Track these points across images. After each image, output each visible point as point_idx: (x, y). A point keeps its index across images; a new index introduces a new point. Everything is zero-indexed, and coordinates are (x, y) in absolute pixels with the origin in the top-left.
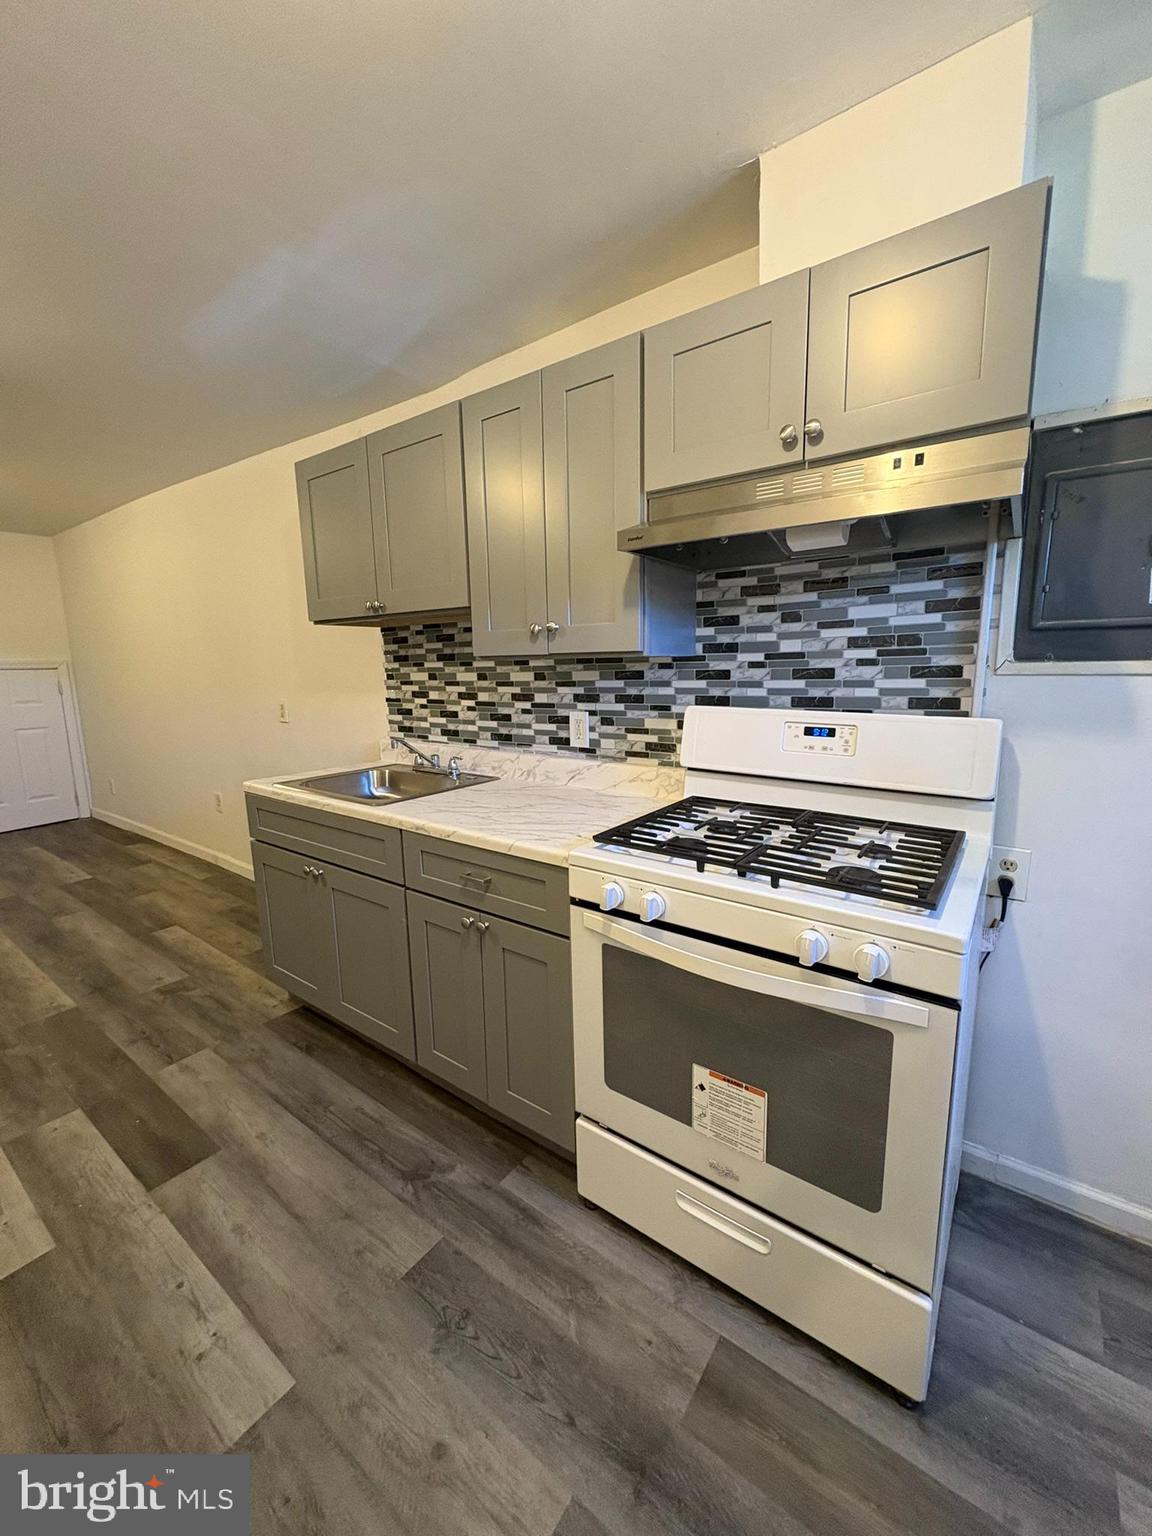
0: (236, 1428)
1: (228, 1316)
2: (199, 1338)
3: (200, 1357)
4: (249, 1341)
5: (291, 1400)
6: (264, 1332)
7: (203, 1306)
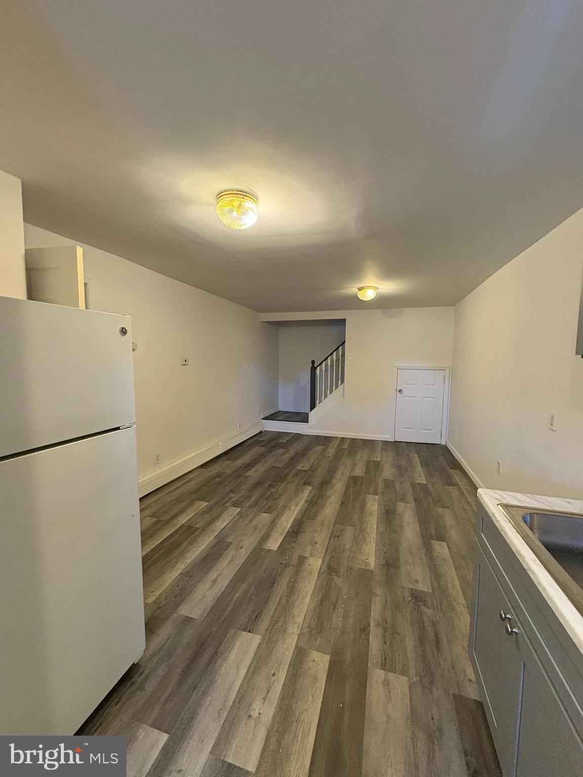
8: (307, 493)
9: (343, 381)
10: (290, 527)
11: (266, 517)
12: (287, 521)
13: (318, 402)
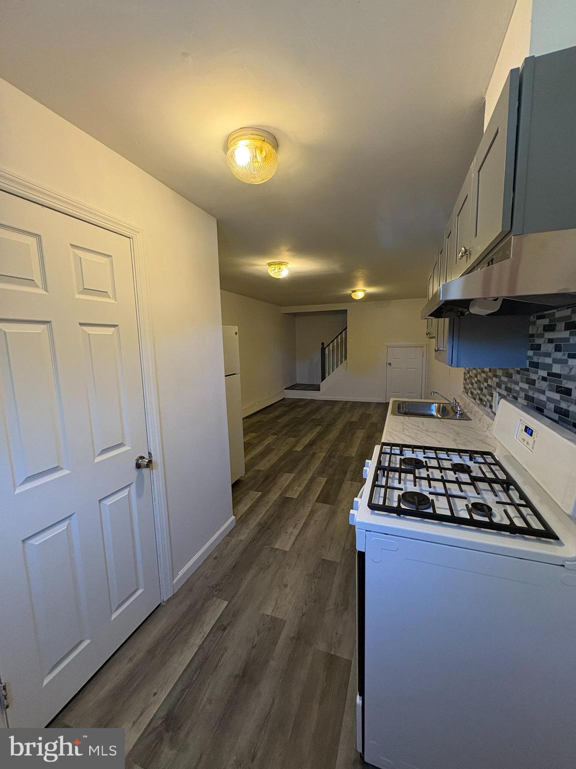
0: (277, 546)
1: (296, 532)
2: (290, 530)
3: (287, 532)
4: (293, 538)
5: (285, 552)
6: (296, 539)
7: (297, 527)
8: (318, 429)
9: (346, 358)
10: (309, 442)
11: (292, 440)
12: (306, 441)
13: (327, 374)
